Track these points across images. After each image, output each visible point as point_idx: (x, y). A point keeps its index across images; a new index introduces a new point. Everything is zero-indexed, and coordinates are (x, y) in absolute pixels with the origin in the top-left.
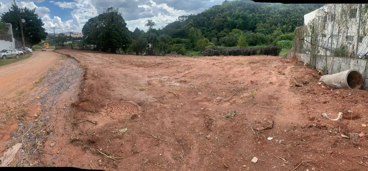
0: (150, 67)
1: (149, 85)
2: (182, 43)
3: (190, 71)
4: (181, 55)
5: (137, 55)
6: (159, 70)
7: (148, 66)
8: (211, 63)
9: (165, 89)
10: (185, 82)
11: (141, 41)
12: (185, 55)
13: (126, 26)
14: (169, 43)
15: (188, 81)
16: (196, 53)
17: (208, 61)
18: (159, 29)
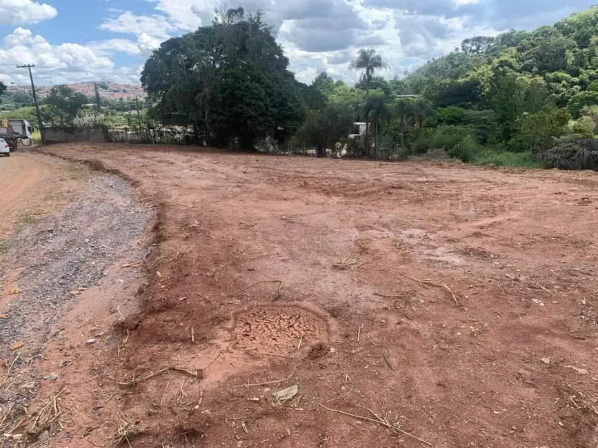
0: (362, 198)
1: (361, 253)
2: (465, 124)
3: (498, 219)
4: (460, 161)
5: (318, 157)
6: (393, 209)
7: (358, 192)
8: (572, 194)
9: (415, 273)
10: (482, 255)
11: (336, 114)
12: (474, 162)
13: (289, 69)
14: (424, 123)
15: (494, 255)
16: (514, 156)
17: (562, 188)
18: (396, 77)
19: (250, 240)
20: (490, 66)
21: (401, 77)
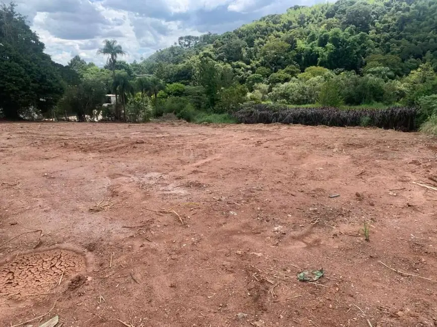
0: (114, 153)
1: (112, 196)
2: (186, 96)
3: (208, 160)
4: (185, 121)
5: (79, 122)
6: (137, 159)
7: (109, 148)
8: (252, 139)
9: (153, 206)
10: (198, 186)
11: (91, 88)
12: (194, 121)
13: (45, 52)
14: (158, 95)
15: (206, 185)
16: (219, 116)
17: (246, 135)
18: (135, 62)
19: (13, 198)
20: (198, 56)
21: (139, 62)
